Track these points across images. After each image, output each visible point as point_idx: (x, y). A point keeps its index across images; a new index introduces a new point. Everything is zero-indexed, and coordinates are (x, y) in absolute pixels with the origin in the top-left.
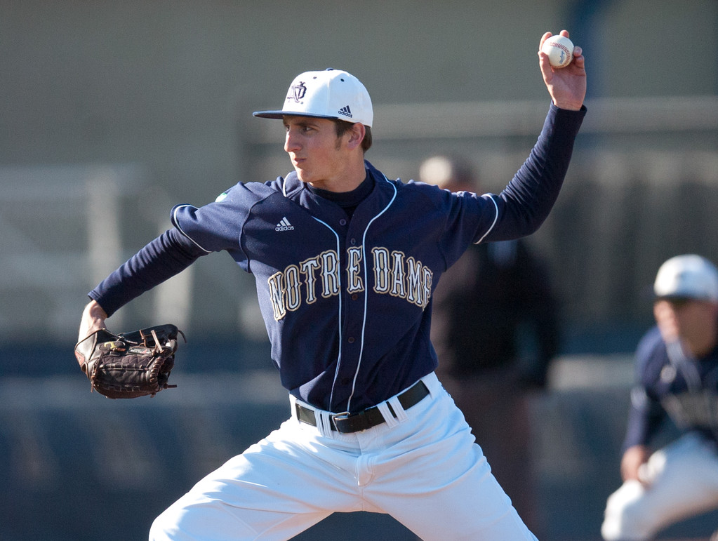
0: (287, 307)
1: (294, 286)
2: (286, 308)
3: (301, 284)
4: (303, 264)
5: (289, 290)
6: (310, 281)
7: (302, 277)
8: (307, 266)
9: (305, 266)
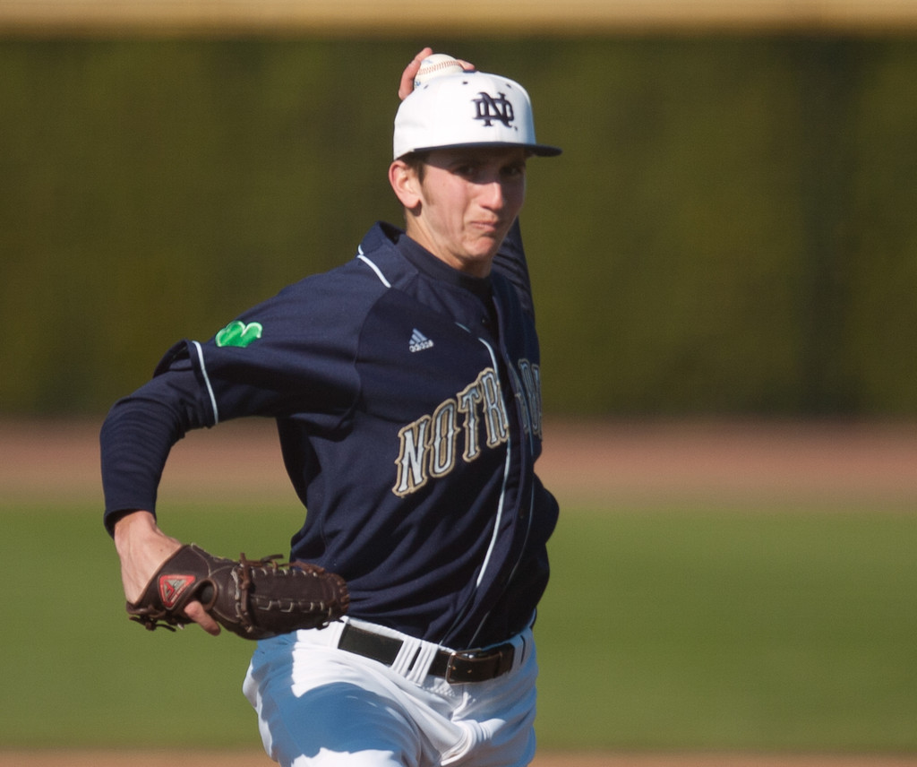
0: (431, 470)
1: (446, 436)
2: (428, 474)
3: (458, 430)
4: (462, 397)
5: (437, 444)
6: (472, 425)
7: (460, 419)
8: (468, 400)
9: (465, 399)
